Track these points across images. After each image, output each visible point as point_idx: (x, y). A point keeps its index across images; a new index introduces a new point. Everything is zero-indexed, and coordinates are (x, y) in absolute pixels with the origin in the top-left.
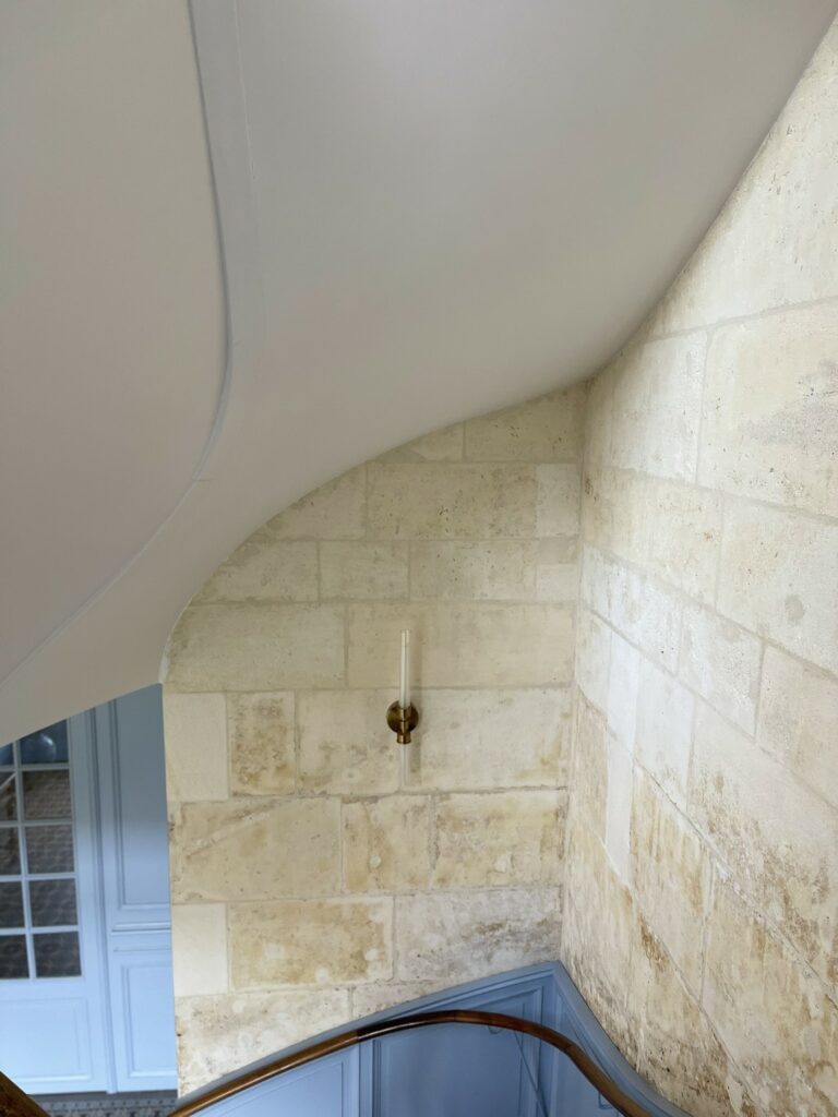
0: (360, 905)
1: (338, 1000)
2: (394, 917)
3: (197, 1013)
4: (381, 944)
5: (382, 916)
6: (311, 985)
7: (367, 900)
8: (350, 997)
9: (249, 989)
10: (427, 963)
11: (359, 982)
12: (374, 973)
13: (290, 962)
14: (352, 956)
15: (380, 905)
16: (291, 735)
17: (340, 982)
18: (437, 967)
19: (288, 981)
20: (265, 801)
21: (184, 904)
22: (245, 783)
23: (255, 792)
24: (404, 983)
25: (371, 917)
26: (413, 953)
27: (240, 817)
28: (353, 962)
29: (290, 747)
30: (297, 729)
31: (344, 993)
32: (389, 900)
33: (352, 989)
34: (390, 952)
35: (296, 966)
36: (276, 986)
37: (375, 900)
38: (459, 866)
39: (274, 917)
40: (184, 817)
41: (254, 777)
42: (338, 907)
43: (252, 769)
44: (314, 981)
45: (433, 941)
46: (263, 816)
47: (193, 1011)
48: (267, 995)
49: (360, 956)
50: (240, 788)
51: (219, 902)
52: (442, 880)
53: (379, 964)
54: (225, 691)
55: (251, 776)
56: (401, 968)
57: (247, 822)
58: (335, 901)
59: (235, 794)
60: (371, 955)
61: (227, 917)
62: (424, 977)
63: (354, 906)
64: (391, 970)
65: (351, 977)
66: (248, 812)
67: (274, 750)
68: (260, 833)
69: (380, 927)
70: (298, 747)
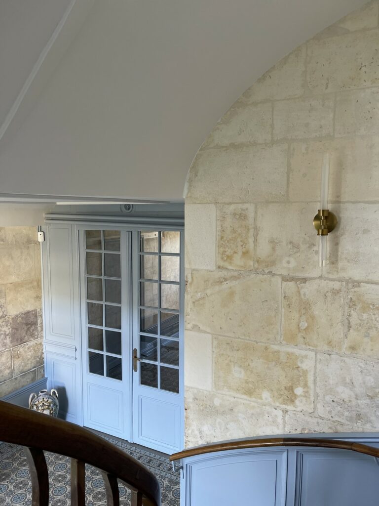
0: (292, 354)
1: (276, 416)
2: (315, 367)
3: (195, 399)
4: (306, 385)
5: (306, 365)
6: (259, 401)
7: (296, 351)
8: (284, 417)
9: (224, 393)
10: (339, 408)
11: (290, 408)
12: (300, 405)
13: (247, 382)
14: (286, 388)
15: (306, 357)
16: (251, 232)
17: (278, 404)
18: (346, 414)
19: (245, 394)
20: (236, 274)
21: (191, 330)
22: (225, 261)
23: (230, 267)
24: (321, 418)
25: (299, 364)
26: (329, 398)
27: (221, 282)
28: (286, 392)
29: (251, 240)
30: (256, 229)
31: (279, 413)
32: (312, 354)
33: (285, 412)
34: (312, 393)
35: (250, 386)
36: (238, 395)
37: (303, 353)
38: (366, 340)
39: (238, 350)
40: (192, 278)
41: (230, 258)
42: (278, 352)
43: (229, 252)
44: (261, 398)
45: (345, 393)
46: (234, 283)
47: (193, 397)
48: (232, 400)
49: (291, 389)
50: (222, 264)
51: (208, 333)
52: (353, 348)
53: (304, 399)
54: (216, 203)
55: (228, 257)
56: (319, 406)
57: (225, 286)
58: (276, 348)
59: (219, 267)
60: (299, 391)
61: (212, 344)
62: (336, 419)
63: (288, 353)
64: (312, 406)
65: (284, 403)
66: (226, 280)
67: (241, 241)
68: (232, 294)
69: (305, 373)
70: (256, 241)
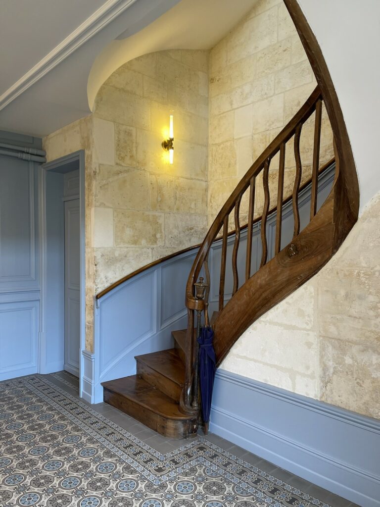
0: (155, 215)
1: (149, 253)
2: (165, 221)
3: (102, 256)
4: (161, 232)
5: (161, 221)
6: (140, 246)
7: (157, 214)
8: (152, 252)
9: (120, 246)
10: (174, 241)
11: (155, 246)
12: (160, 243)
13: (134, 236)
14: (153, 235)
15: (160, 216)
16: (134, 144)
17: (149, 246)
18: (176, 242)
19: (133, 244)
20: (126, 169)
21: (99, 207)
22: (120, 160)
23: (123, 164)
24: (167, 248)
25: (158, 221)
26: (170, 236)
27: (119, 174)
28: (153, 238)
29: (134, 149)
30: (136, 143)
31: (150, 251)
32: (163, 215)
33: (153, 249)
34: (164, 235)
35: (136, 238)
36: (129, 246)
37: (160, 214)
38: (182, 205)
39: (128, 217)
40: (99, 169)
41: (123, 159)
42: (149, 215)
43: (123, 155)
44: (141, 244)
45: (175, 232)
46: (125, 175)
47: (101, 254)
48: (126, 250)
49: (155, 236)
50: (118, 162)
51: (111, 208)
52: (178, 209)
53: (160, 239)
54: (114, 122)
55: (122, 157)
56: (167, 242)
57: (121, 176)
58: (147, 213)
59: (117, 164)
60: (158, 236)
61: (113, 214)
62: (173, 246)
63: (153, 216)
64: (164, 242)
65: (152, 244)
66: (121, 172)
67: (129, 149)
68: (125, 181)
69: (161, 225)
70: (137, 150)
